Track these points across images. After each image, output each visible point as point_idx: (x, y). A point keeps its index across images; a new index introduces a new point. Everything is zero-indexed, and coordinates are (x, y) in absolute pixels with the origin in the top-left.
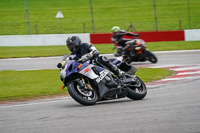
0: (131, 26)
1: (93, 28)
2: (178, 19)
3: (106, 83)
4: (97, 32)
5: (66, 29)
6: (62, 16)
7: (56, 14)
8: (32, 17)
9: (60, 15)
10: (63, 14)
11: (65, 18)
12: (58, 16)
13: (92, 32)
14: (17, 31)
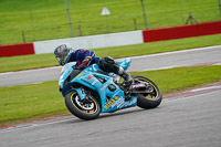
0: (191, 17)
1: (146, 24)
4: (151, 28)
5: (114, 28)
6: (108, 13)
7: (101, 11)
8: (74, 17)
9: (105, 12)
10: (110, 10)
11: (112, 14)
12: (103, 13)
13: (145, 29)
14: (58, 34)
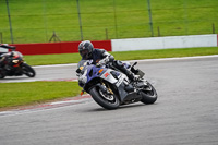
0: (54, 35)
1: (12, 38)
2: (104, 28)
3: (125, 87)
